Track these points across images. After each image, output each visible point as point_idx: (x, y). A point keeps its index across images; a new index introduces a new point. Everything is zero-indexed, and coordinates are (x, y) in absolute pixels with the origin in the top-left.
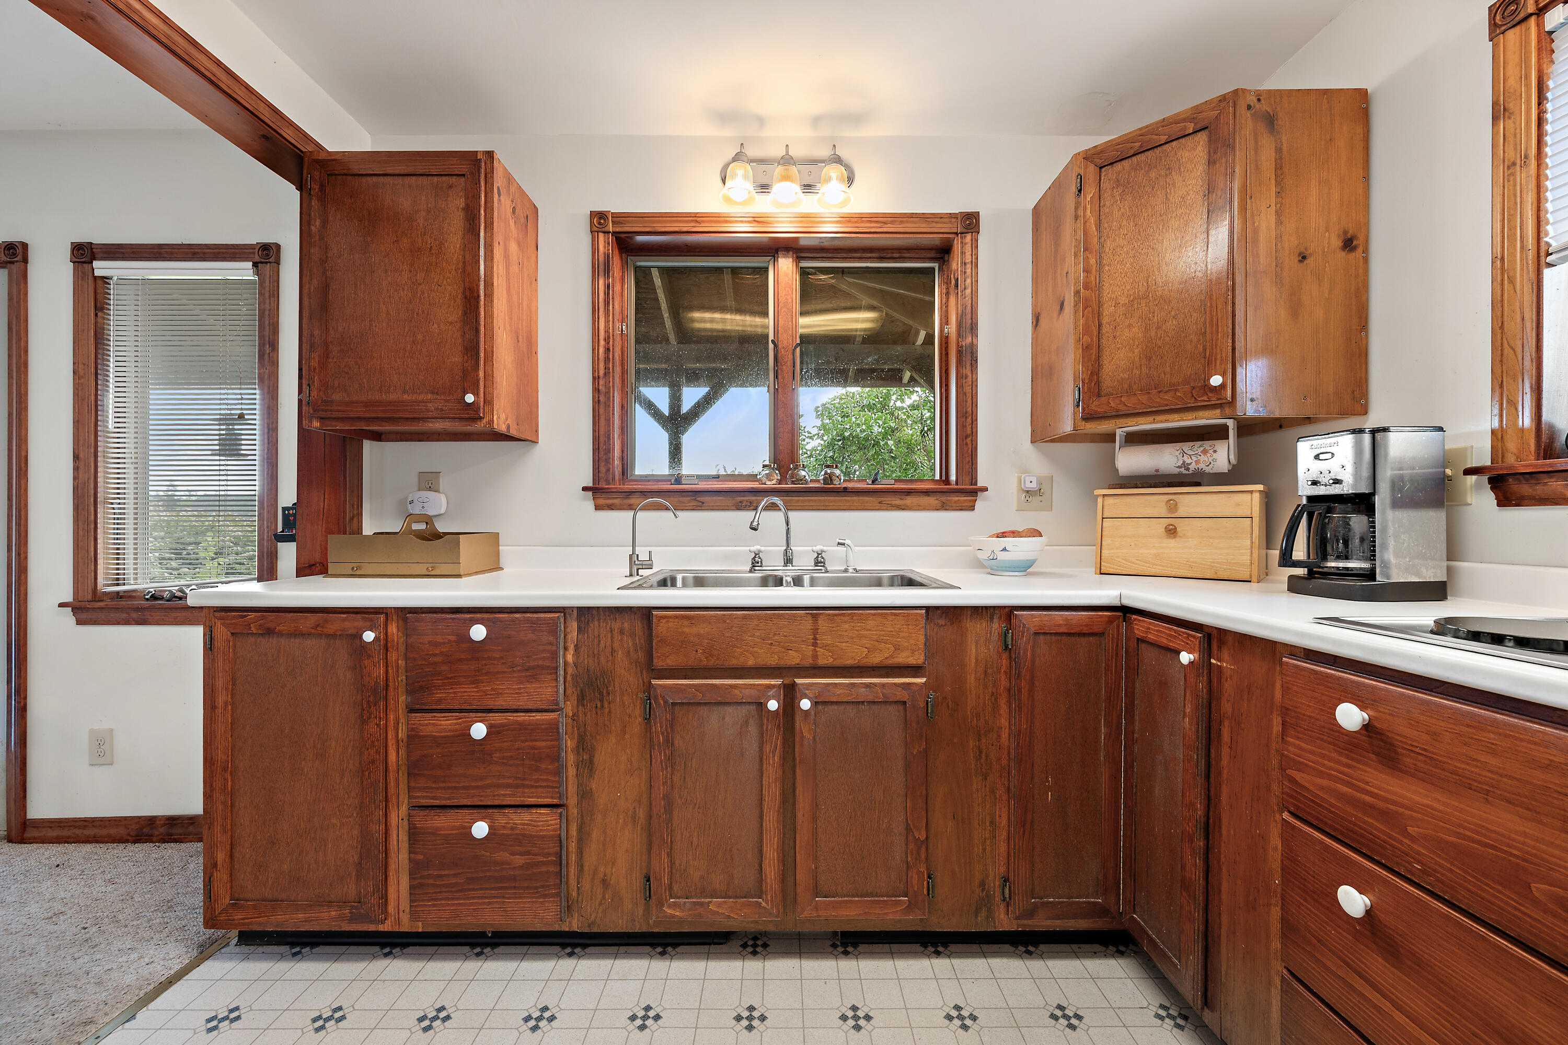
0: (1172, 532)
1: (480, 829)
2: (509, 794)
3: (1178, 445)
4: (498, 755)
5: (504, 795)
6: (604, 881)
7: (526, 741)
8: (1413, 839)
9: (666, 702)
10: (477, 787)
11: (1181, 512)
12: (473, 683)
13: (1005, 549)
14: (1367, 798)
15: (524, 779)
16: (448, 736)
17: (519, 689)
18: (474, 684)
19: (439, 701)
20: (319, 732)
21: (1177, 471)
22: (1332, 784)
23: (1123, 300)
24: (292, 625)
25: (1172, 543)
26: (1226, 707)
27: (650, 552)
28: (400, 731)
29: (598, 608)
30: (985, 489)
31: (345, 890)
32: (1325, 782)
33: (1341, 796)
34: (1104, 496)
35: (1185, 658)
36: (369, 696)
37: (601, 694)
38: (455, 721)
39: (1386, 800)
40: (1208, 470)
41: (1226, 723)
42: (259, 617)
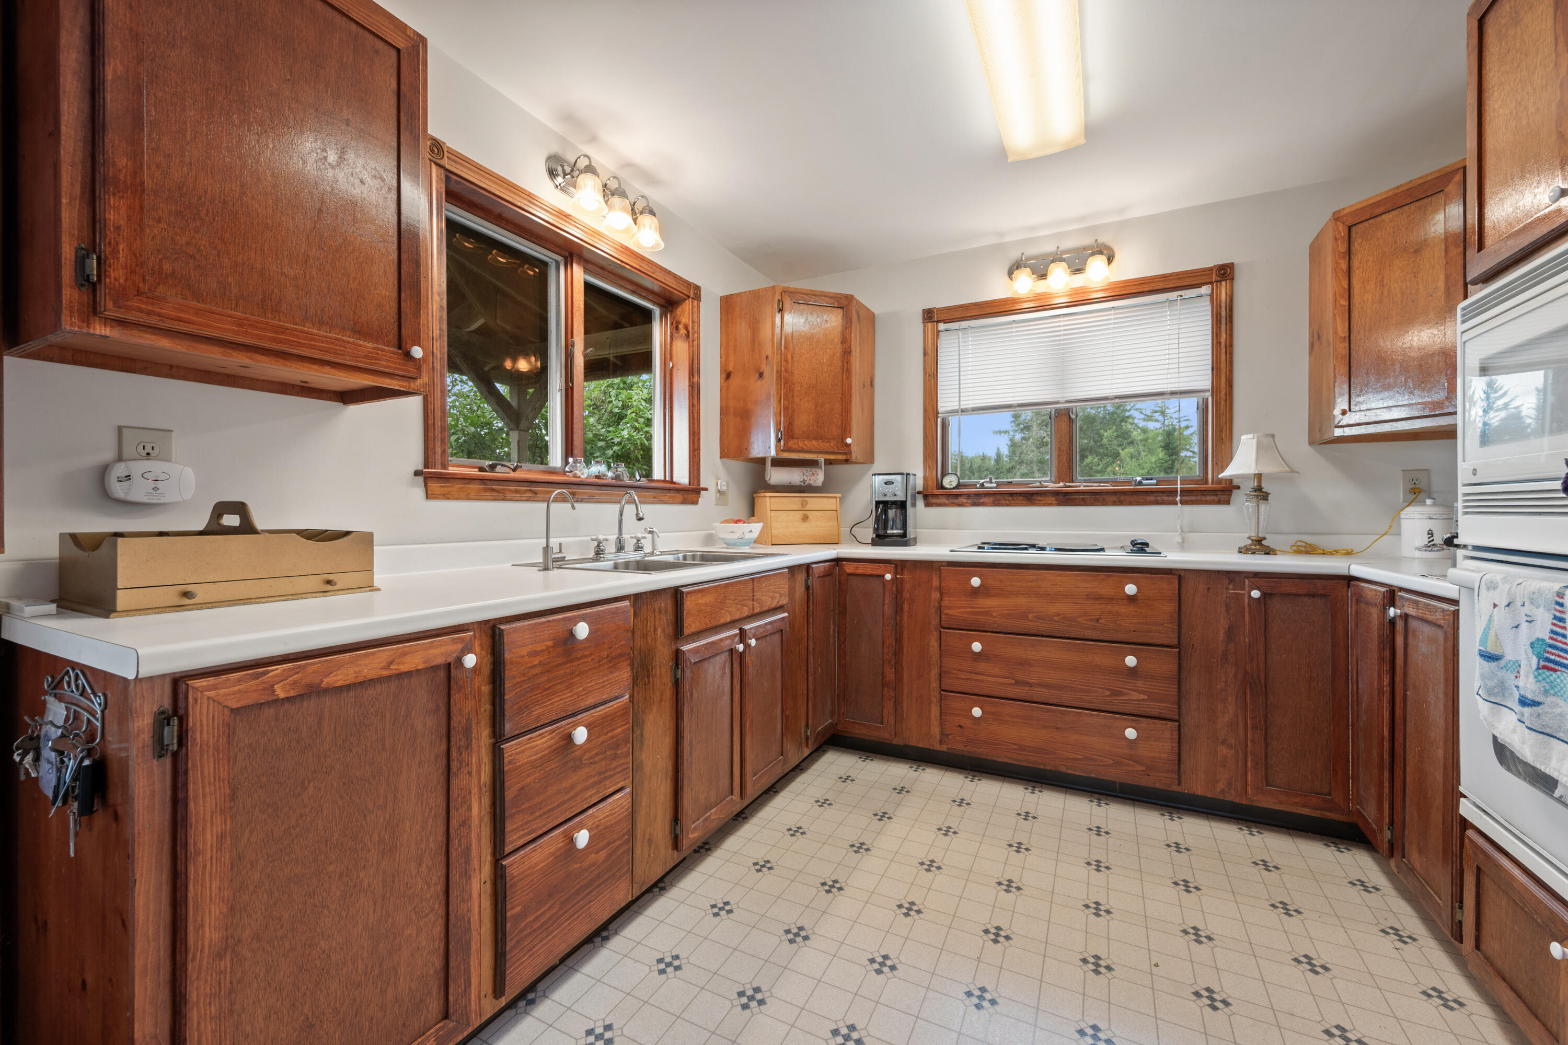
0: (805, 518)
1: (582, 838)
2: (594, 794)
3: (800, 469)
4: (586, 757)
5: (591, 796)
6: (649, 840)
7: (607, 733)
8: (995, 617)
9: (691, 663)
10: (569, 800)
11: (808, 507)
12: (568, 687)
13: (751, 531)
14: (978, 610)
15: (606, 771)
16: (544, 756)
17: (604, 682)
18: (568, 689)
19: (538, 718)
20: (387, 816)
21: (799, 484)
22: (965, 610)
23: (805, 386)
24: (351, 671)
25: (805, 525)
26: (906, 595)
27: (560, 544)
28: (483, 774)
29: (646, 592)
30: (706, 489)
31: (423, 1018)
32: (961, 610)
33: (968, 613)
34: (770, 497)
35: (888, 577)
36: (460, 740)
37: (648, 671)
38: (549, 737)
39: (985, 608)
40: (813, 484)
41: (906, 603)
42: (290, 670)
